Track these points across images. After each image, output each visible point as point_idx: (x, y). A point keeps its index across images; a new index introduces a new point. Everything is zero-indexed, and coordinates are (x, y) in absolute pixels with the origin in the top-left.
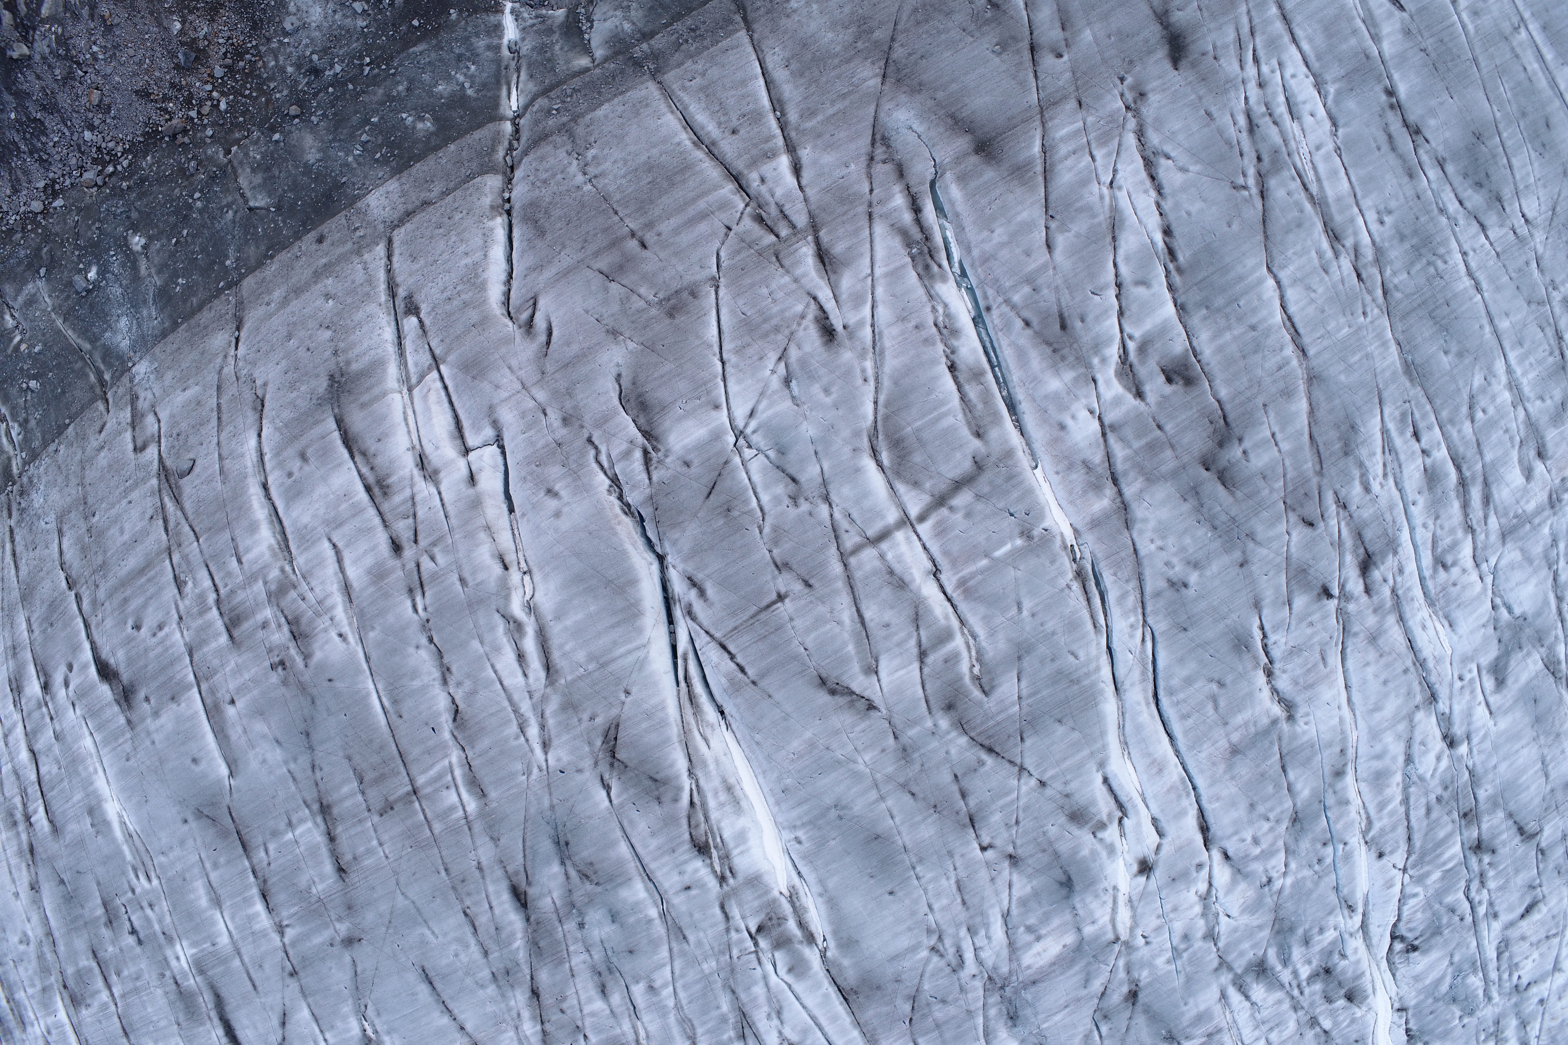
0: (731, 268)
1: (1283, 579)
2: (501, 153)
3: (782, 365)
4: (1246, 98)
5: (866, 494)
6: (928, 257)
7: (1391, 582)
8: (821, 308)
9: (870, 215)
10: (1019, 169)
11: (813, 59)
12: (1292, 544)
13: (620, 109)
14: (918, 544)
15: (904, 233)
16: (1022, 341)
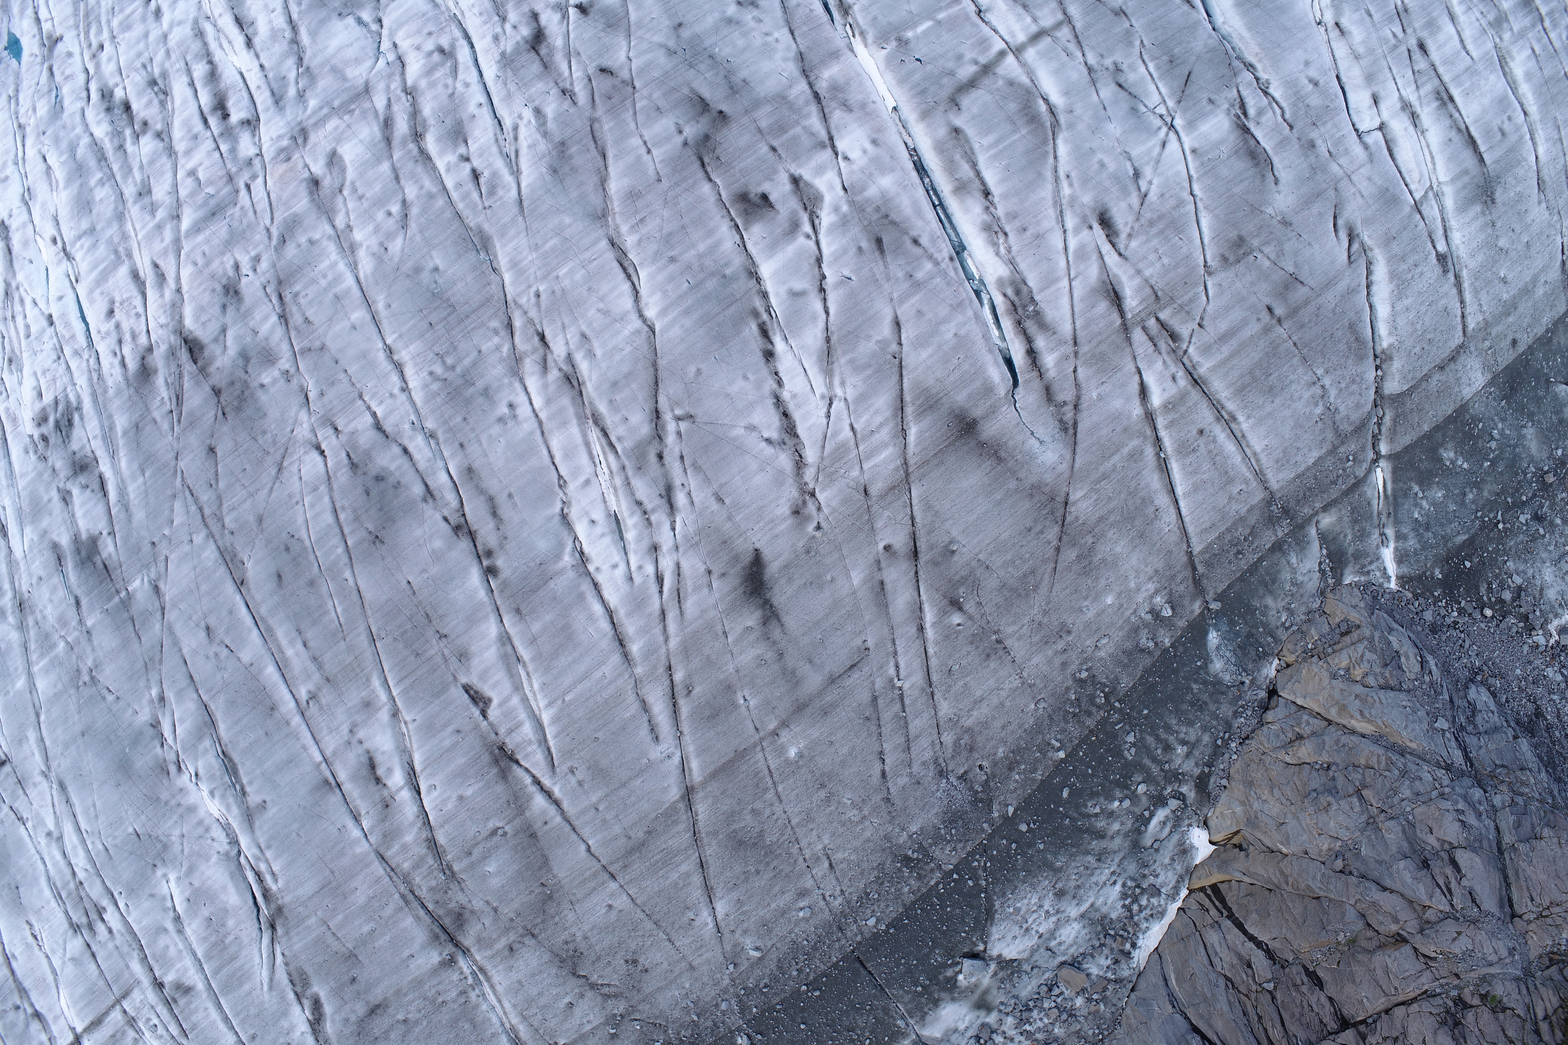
0: (1196, 284)
1: (633, 16)
2: (1387, 420)
3: (1143, 189)
4: (673, 529)
5: (1057, 72)
6: (1017, 303)
7: (508, 27)
8: (1113, 245)
9: (1075, 343)
10: (931, 407)
11: (1133, 519)
12: (625, 49)
13: (1299, 458)
14: (1002, 33)
15: (1043, 326)
16: (920, 223)
